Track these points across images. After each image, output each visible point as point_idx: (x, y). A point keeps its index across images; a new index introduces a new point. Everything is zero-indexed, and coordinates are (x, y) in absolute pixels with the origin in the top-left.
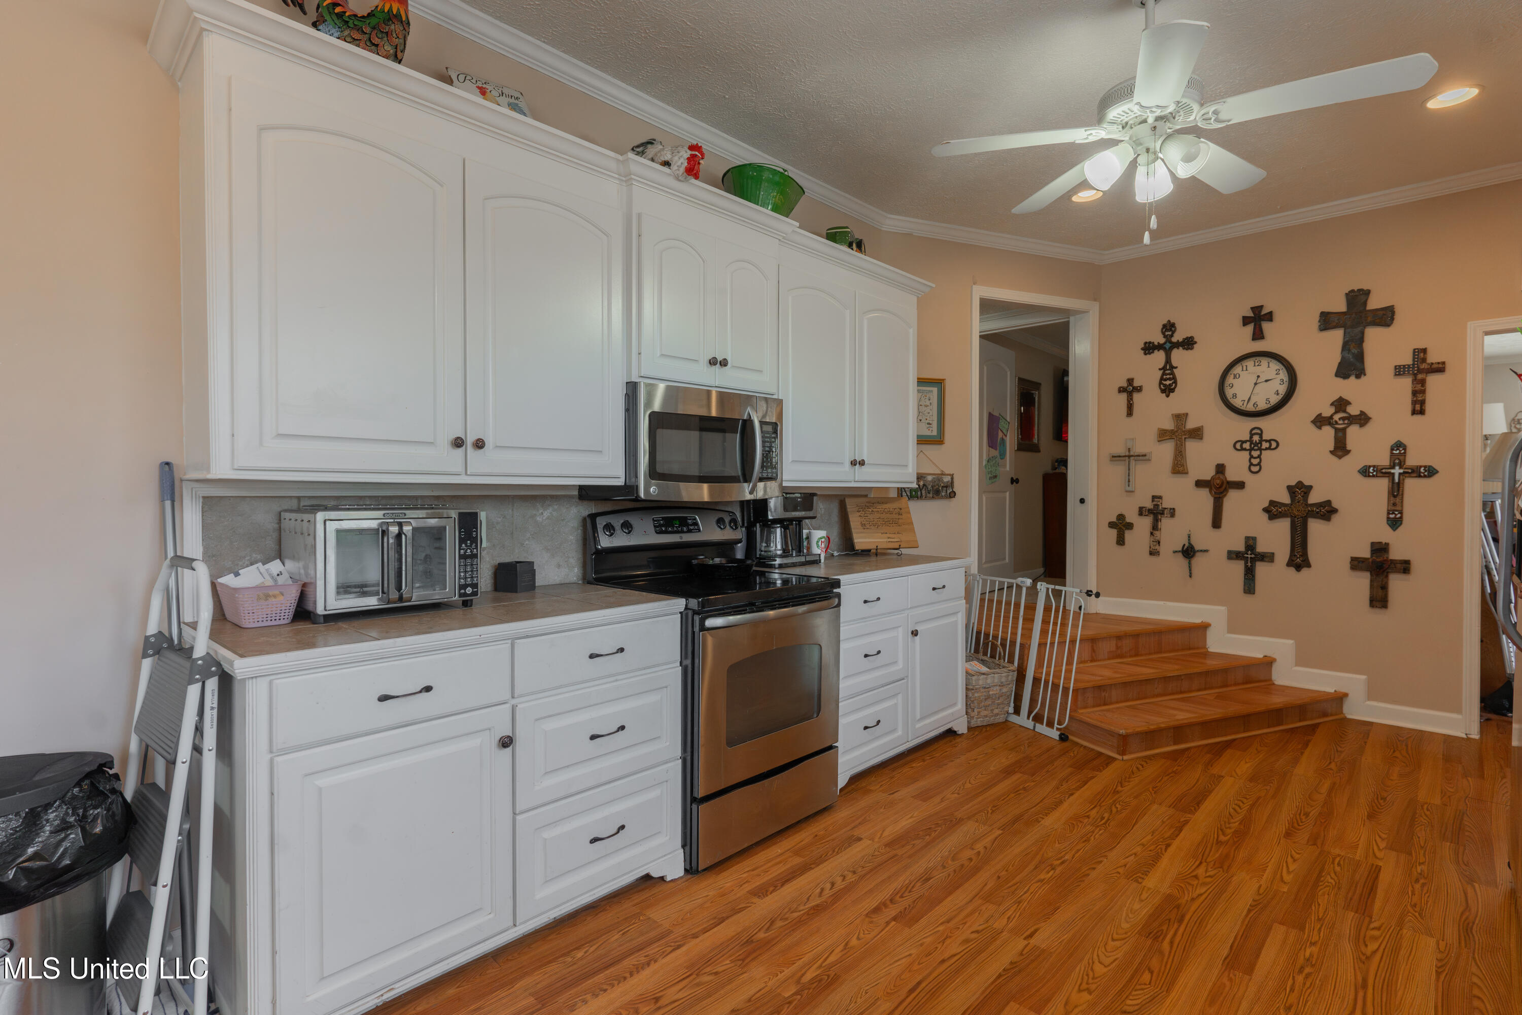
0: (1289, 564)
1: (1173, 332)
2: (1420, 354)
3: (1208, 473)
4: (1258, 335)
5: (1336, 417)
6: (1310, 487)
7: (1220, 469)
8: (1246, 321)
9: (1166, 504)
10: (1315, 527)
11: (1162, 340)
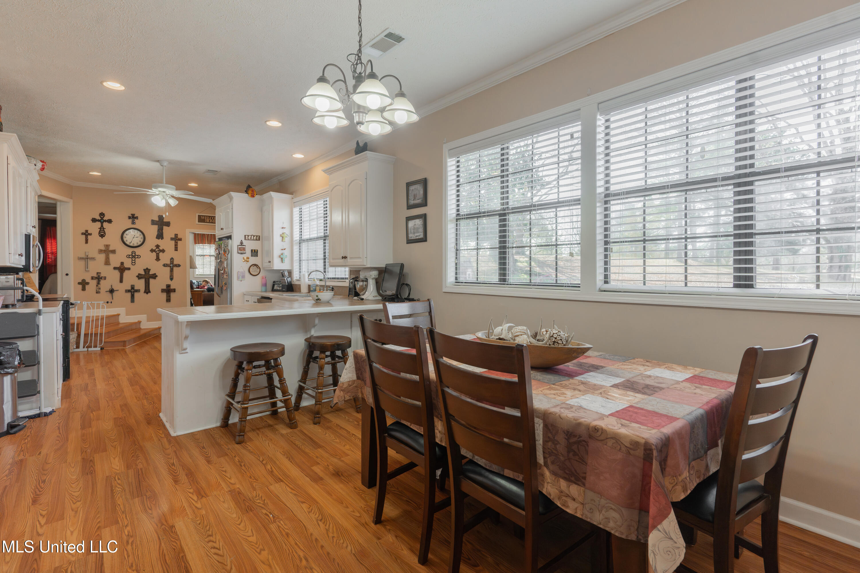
0: (144, 292)
1: (104, 216)
2: (176, 235)
3: (118, 265)
4: (133, 223)
5: (157, 250)
6: (150, 270)
7: (122, 263)
8: (129, 218)
9: (102, 275)
10: (152, 281)
11: (100, 219)
